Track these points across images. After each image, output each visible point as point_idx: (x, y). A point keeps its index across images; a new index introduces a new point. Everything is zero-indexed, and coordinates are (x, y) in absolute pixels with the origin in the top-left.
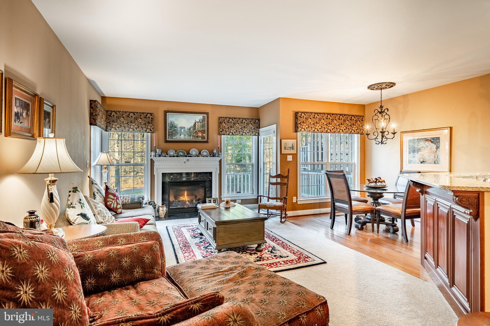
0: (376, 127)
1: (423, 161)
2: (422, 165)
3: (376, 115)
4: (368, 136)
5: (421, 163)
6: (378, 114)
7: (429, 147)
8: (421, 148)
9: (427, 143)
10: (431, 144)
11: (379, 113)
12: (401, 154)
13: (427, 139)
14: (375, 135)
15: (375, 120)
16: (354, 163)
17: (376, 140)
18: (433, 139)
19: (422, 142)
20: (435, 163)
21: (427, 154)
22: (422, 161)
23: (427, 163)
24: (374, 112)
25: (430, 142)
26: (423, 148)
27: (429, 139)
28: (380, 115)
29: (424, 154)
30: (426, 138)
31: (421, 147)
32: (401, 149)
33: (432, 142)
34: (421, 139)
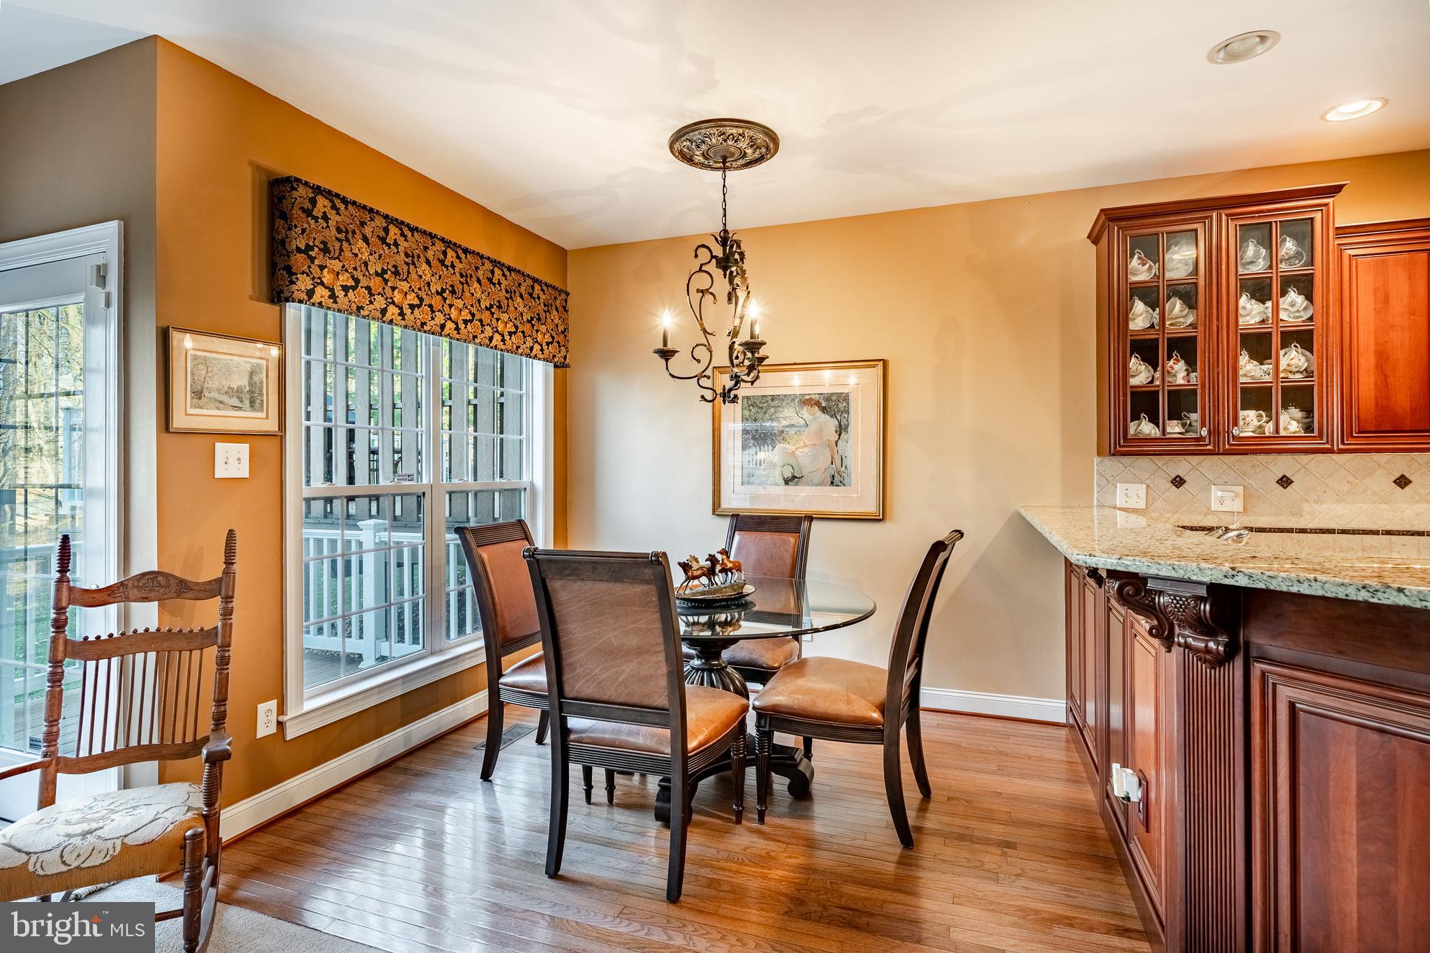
0: (701, 325)
1: (794, 477)
2: (791, 489)
3: (700, 270)
4: (667, 360)
5: (787, 482)
6: (712, 267)
7: (813, 427)
8: (787, 429)
9: (806, 413)
10: (819, 417)
11: (717, 263)
12: (714, 448)
13: (807, 397)
14: (699, 361)
15: (698, 291)
16: (532, 483)
17: (704, 382)
18: (828, 398)
19: (791, 410)
20: (832, 483)
21: (806, 450)
22: (788, 475)
23: (808, 484)
24: (696, 256)
25: (817, 407)
26: (792, 431)
27: (813, 396)
28: (718, 273)
29: (797, 453)
30: (803, 395)
31: (787, 426)
32: (714, 430)
33: (824, 410)
34: (785, 396)
